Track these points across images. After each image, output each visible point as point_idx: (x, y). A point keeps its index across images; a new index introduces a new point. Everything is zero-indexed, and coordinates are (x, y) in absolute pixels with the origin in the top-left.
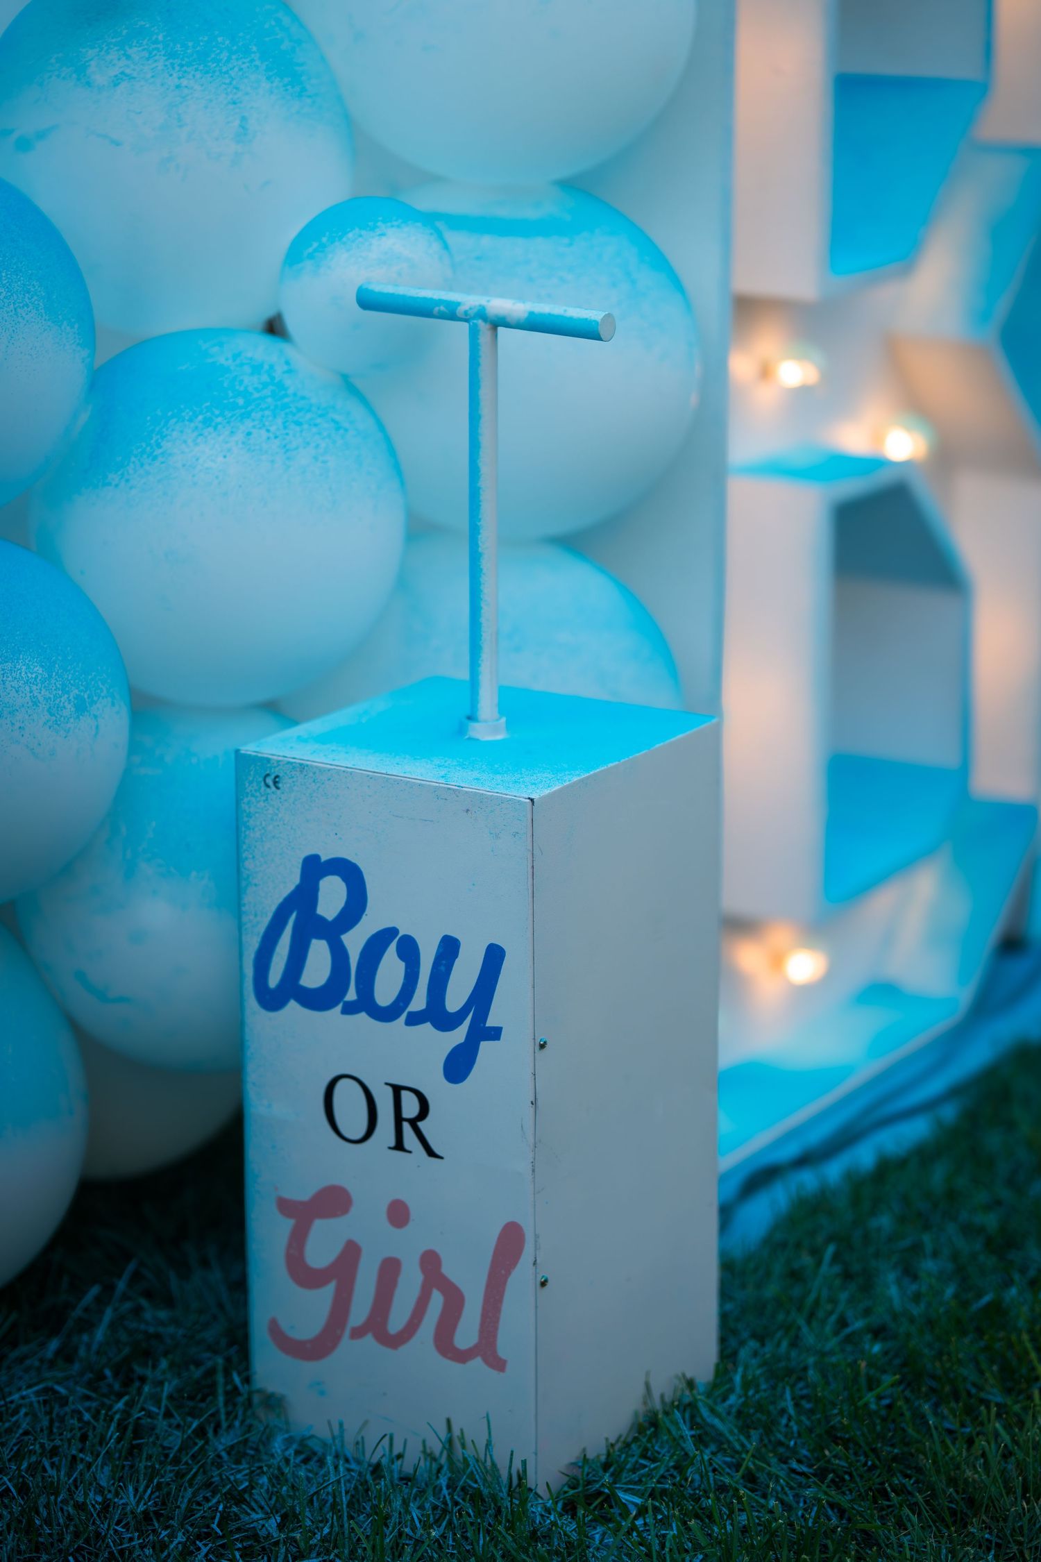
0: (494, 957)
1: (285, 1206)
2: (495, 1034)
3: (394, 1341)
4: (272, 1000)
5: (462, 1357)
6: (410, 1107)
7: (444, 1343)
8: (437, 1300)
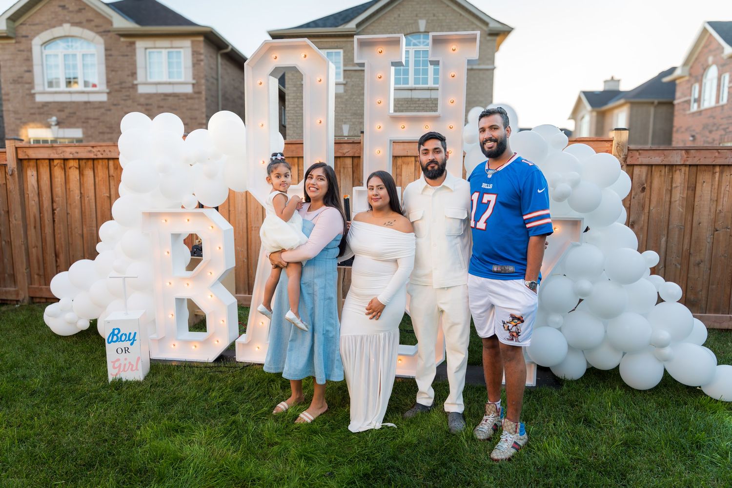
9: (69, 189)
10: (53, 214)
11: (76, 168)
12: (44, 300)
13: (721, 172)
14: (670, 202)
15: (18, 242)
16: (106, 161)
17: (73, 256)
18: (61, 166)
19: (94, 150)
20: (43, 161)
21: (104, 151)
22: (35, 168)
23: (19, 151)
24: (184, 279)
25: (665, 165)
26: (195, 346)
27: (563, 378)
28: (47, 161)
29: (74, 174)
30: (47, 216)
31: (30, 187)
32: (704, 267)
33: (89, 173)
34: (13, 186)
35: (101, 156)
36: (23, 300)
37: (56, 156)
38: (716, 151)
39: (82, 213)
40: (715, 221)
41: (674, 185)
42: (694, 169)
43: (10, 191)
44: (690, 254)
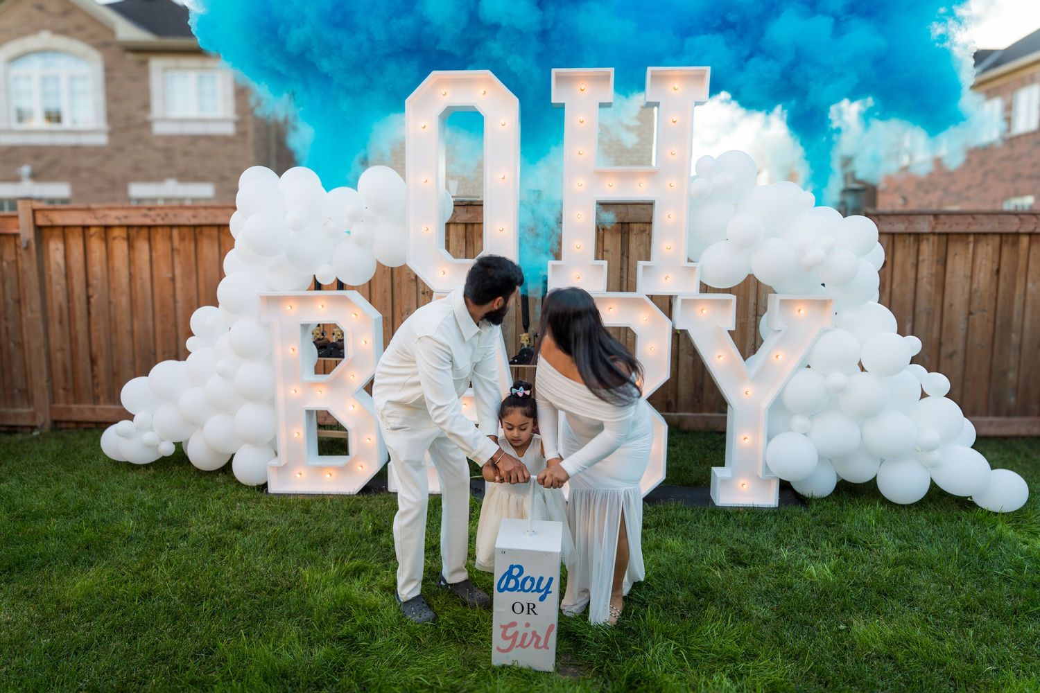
0: (551, 580)
1: (502, 626)
2: (551, 592)
3: (525, 647)
4: (500, 590)
5: (540, 648)
6: (531, 606)
7: (536, 646)
8: (535, 639)
9: (113, 268)
10: (88, 302)
11: (124, 239)
12: (73, 425)
13: (976, 242)
14: (916, 279)
15: (35, 343)
16: (168, 229)
17: (118, 362)
18: (100, 237)
19: (152, 213)
20: (73, 229)
21: (166, 215)
22: (62, 240)
23: (39, 215)
24: (315, 384)
25: (910, 234)
26: (330, 474)
27: (810, 496)
28: (80, 230)
29: (120, 248)
30: (80, 306)
31: (53, 266)
32: (958, 359)
33: (142, 246)
34: (28, 265)
35: (159, 222)
36: (43, 425)
37: (94, 222)
38: (968, 216)
39: (132, 301)
40: (970, 302)
41: (921, 258)
42: (944, 238)
43: (24, 272)
44: (940, 344)
